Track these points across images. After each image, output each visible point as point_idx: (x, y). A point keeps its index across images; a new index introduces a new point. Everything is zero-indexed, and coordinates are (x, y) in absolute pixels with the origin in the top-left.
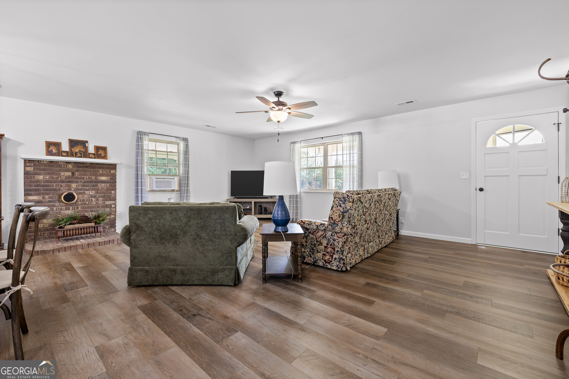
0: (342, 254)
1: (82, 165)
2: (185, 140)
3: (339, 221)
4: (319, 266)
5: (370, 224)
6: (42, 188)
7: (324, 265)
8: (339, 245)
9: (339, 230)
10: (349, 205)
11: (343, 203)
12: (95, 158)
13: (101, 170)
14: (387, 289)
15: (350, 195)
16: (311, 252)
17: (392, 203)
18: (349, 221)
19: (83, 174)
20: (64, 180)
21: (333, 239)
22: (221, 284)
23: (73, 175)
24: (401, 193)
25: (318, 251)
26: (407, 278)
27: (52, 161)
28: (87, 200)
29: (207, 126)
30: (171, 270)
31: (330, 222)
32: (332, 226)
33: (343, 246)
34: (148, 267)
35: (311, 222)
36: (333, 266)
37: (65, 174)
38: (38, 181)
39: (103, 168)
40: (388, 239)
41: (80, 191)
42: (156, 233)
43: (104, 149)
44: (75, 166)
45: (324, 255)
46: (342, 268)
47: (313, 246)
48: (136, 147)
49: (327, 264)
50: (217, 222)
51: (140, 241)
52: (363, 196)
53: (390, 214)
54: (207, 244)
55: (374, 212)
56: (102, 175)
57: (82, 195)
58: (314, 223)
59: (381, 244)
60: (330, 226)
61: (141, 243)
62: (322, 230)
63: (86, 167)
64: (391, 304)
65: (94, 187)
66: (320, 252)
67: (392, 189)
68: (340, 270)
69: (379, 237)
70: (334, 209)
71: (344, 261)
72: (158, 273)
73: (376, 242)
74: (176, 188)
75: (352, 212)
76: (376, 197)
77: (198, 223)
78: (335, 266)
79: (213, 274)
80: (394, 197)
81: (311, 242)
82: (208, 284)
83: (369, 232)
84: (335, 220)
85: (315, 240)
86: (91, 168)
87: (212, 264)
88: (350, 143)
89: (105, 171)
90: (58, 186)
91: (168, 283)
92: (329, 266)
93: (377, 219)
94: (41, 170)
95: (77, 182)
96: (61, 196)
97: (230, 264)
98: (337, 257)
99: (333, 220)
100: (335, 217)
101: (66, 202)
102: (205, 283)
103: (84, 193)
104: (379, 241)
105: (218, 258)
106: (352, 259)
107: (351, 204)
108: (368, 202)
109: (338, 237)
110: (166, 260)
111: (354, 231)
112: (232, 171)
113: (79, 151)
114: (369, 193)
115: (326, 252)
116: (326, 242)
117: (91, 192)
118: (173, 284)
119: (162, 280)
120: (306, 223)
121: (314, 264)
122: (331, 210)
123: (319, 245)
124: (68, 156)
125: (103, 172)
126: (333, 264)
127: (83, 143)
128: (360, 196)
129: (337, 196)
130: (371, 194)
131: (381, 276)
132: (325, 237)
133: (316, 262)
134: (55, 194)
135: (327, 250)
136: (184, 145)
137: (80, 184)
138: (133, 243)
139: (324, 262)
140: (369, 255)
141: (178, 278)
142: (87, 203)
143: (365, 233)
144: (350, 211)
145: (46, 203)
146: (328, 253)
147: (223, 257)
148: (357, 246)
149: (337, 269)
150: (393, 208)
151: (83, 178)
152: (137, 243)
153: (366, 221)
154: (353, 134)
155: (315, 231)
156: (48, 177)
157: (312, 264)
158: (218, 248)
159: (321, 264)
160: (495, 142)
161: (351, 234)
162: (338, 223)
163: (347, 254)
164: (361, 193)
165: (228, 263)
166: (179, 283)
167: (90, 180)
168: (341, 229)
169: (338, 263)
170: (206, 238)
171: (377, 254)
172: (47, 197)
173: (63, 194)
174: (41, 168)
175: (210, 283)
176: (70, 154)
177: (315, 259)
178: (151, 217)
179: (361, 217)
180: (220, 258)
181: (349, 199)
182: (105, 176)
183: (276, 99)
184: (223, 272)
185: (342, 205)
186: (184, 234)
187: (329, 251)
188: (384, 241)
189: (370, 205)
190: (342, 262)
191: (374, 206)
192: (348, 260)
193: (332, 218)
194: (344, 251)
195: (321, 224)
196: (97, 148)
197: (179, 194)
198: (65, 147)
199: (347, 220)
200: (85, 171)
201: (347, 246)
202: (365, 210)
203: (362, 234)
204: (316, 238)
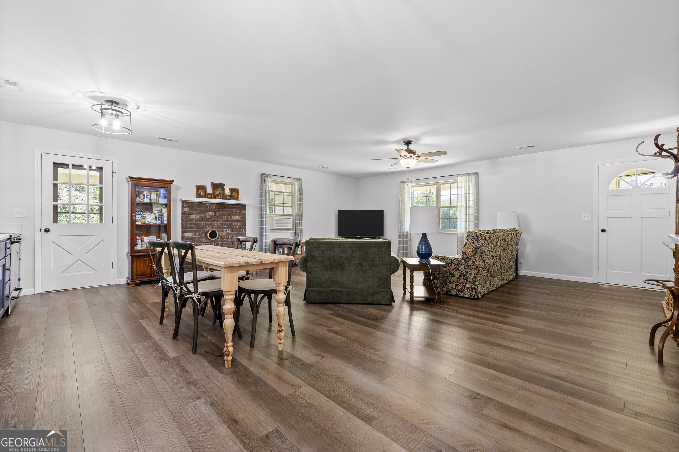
0: (474, 284)
1: (222, 206)
2: (299, 180)
3: (472, 256)
4: (452, 295)
5: (495, 260)
6: (194, 226)
7: (457, 293)
8: (471, 275)
9: (472, 264)
10: (481, 242)
11: (476, 241)
12: (230, 199)
13: (235, 210)
14: (517, 310)
15: (483, 234)
16: (444, 283)
17: (514, 243)
18: (481, 256)
19: (222, 213)
20: (209, 219)
21: (466, 272)
22: (379, 303)
23: (215, 215)
24: (521, 233)
25: (450, 282)
26: (533, 304)
27: (201, 202)
28: (225, 237)
29: (323, 167)
30: (339, 292)
31: (464, 257)
32: (465, 260)
33: (475, 277)
34: (320, 289)
35: (444, 257)
36: (466, 295)
37: (210, 214)
38: (192, 220)
39: (236, 208)
40: (509, 276)
41: (220, 229)
42: (327, 262)
43: (236, 191)
44: (217, 206)
45: (456, 285)
46: (474, 296)
47: (446, 278)
48: (261, 188)
49: (460, 293)
50: (376, 254)
51: (314, 268)
52: (492, 235)
53: (512, 253)
54: (367, 271)
55: (499, 250)
56: (236, 215)
57: (222, 233)
58: (448, 258)
59: (503, 280)
60: (463, 260)
61: (315, 270)
62: (455, 264)
63: (225, 207)
64: (523, 318)
65: (230, 226)
66: (452, 283)
67: (513, 229)
68: (472, 297)
69: (502, 273)
70: (467, 245)
71: (476, 290)
72: (329, 294)
73: (499, 278)
74: (291, 227)
75: (484, 248)
76: (501, 236)
77: (360, 255)
78: (468, 294)
79: (372, 295)
80: (516, 236)
81: (444, 274)
82: (369, 303)
83: (494, 267)
84: (468, 255)
85: (448, 273)
86: (228, 208)
87: (371, 288)
88: (466, 183)
89: (238, 211)
90: (205, 224)
91: (337, 302)
92: (462, 295)
93: (501, 256)
94: (193, 210)
95: (218, 221)
96: (207, 234)
97: (386, 288)
98: (470, 286)
99: (466, 255)
100: (469, 252)
101: (210, 239)
102: (366, 303)
103: (223, 231)
104: (502, 277)
105: (376, 283)
106: (481, 289)
107: (483, 241)
108: (495, 241)
109: (471, 270)
110: (335, 283)
111: (484, 265)
112: (339, 211)
113: (220, 193)
114: (496, 233)
115: (459, 283)
116: (459, 274)
117: (227, 230)
118: (341, 302)
119: (332, 299)
120: (440, 258)
121: (448, 294)
122: (464, 246)
123: (451, 277)
124: (211, 198)
125: (236, 212)
126: (465, 292)
127: (222, 186)
128: (490, 234)
129: (471, 234)
130: (497, 234)
131: (510, 303)
132: (458, 269)
133: (449, 291)
134: (203, 232)
135: (459, 281)
136: (298, 185)
137: (220, 222)
138: (309, 269)
139: (457, 292)
140: (494, 289)
141: (345, 298)
142: (225, 240)
143: (491, 268)
144: (482, 247)
145: (197, 239)
146: (460, 283)
147: (381, 282)
148: (485, 279)
149: (470, 297)
150: (514, 247)
151: (222, 218)
152: (312, 270)
153: (493, 257)
154: (469, 174)
155: (448, 265)
156: (198, 217)
157: (444, 293)
158: (376, 275)
159: (454, 293)
160: (618, 184)
161: (482, 268)
162: (471, 257)
163: (478, 285)
164: (490, 232)
165: (384, 287)
166: (345, 302)
167: (227, 219)
168: (474, 262)
169: (470, 292)
170: (367, 266)
171: (500, 288)
172: (197, 234)
173: (208, 231)
174: (194, 208)
175: (370, 302)
176: (214, 196)
177: (447, 289)
178: (323, 249)
179: (490, 253)
180: (378, 282)
181: (481, 237)
182: (238, 216)
183: (405, 147)
184: (380, 293)
185: (475, 242)
186: (349, 263)
187: (462, 282)
188: (506, 277)
189: (497, 243)
190: (474, 290)
191: (500, 244)
192: (479, 290)
193: (465, 253)
194: (476, 281)
195: (455, 259)
196: (232, 190)
197: (294, 233)
198: (209, 190)
199: (479, 255)
200: (223, 211)
201: (478, 277)
202: (493, 248)
203: (489, 268)
204: (449, 271)
